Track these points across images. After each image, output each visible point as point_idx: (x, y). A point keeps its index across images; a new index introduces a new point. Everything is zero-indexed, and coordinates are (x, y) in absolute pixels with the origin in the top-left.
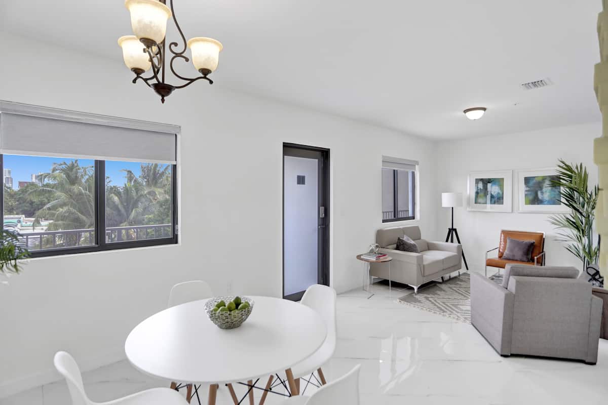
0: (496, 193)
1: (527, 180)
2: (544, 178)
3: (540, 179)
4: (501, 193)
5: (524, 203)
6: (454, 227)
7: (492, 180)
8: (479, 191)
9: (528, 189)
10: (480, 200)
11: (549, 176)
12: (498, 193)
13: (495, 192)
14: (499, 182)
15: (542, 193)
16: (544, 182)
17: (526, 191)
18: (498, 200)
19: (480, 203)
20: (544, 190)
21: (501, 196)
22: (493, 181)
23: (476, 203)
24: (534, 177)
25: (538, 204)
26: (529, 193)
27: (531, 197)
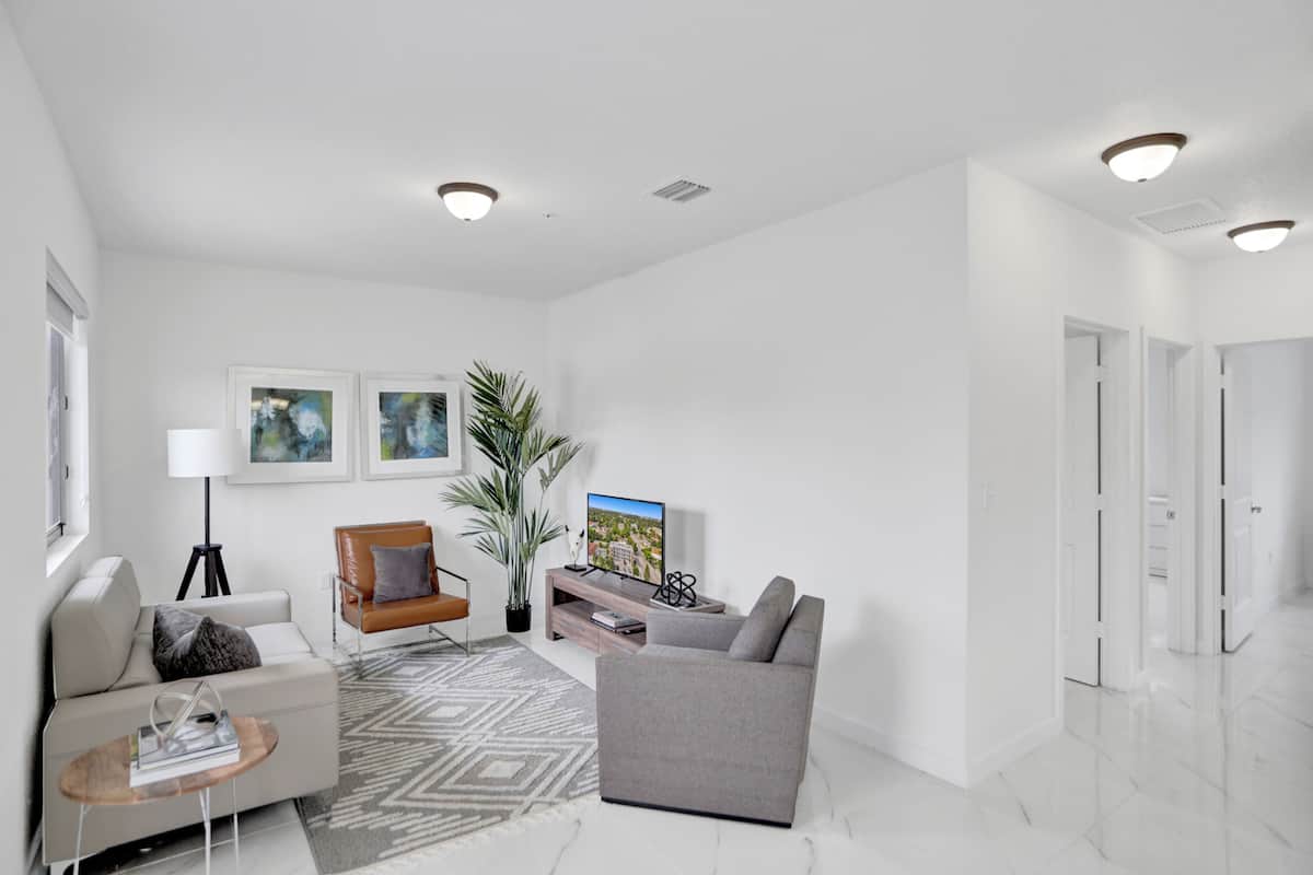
0: (312, 431)
1: (384, 399)
2: (419, 398)
3: (411, 400)
4: (325, 430)
5: (379, 456)
6: (213, 542)
7: (300, 395)
8: (264, 424)
9: (386, 421)
10: (267, 451)
11: (428, 394)
12: (318, 432)
13: (308, 429)
14: (320, 401)
15: (415, 431)
16: (418, 407)
17: (384, 426)
18: (320, 448)
19: (266, 460)
20: (418, 425)
21: (324, 437)
22: (302, 398)
23: (254, 460)
24: (400, 394)
25: (407, 457)
26: (391, 431)
27: (392, 442)
